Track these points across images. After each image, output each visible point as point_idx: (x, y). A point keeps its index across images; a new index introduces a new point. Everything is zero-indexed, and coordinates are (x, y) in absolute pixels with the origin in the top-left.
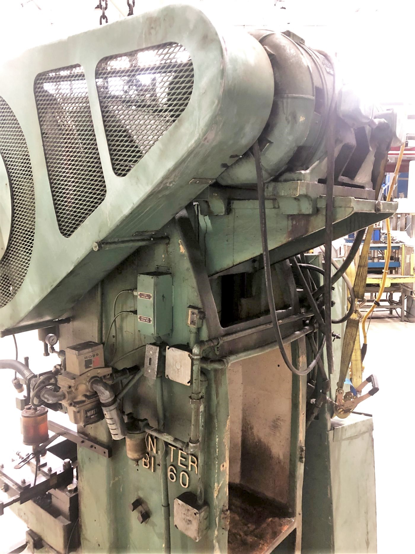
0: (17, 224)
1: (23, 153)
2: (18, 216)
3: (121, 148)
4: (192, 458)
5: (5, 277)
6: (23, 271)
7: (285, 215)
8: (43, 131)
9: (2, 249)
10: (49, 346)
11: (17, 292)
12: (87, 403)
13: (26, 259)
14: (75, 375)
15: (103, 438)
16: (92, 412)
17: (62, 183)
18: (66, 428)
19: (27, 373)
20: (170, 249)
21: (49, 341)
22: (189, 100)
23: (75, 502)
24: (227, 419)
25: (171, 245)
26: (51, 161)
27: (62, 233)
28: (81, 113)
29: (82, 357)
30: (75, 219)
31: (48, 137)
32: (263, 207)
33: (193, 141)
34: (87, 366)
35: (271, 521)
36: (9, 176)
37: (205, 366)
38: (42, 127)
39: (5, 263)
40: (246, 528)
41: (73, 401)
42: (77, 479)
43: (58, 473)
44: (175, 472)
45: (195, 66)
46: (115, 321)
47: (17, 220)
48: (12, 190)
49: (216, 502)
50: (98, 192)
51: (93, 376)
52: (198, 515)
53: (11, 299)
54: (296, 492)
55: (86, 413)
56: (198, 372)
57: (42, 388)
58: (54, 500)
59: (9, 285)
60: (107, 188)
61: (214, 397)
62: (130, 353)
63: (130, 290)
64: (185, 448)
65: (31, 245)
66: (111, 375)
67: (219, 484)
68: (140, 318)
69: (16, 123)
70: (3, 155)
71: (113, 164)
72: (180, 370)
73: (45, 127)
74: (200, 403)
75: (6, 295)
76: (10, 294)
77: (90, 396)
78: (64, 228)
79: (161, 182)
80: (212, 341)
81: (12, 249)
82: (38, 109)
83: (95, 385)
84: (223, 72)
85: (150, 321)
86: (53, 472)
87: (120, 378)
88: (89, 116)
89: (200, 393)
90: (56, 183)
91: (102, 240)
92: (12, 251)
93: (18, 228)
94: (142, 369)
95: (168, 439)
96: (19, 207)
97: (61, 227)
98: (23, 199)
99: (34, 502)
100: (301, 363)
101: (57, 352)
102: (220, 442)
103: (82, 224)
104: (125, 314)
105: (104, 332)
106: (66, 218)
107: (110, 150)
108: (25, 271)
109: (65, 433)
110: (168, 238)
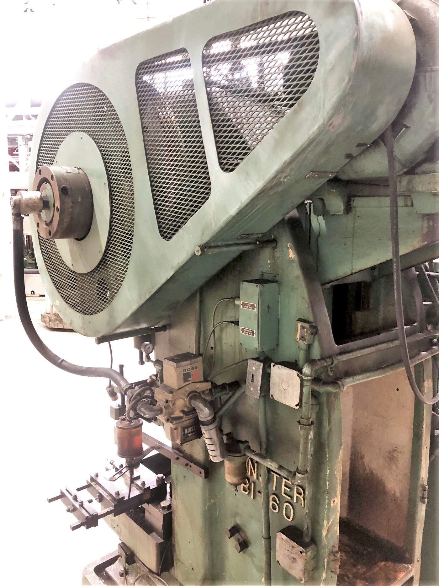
0: (115, 226)
1: (123, 150)
2: (117, 217)
3: (229, 140)
4: (297, 489)
5: (103, 281)
6: (121, 275)
7: (420, 214)
8: (144, 125)
9: (100, 252)
10: (144, 355)
11: (114, 297)
12: (184, 419)
13: (124, 263)
14: (173, 389)
15: (199, 456)
16: (190, 429)
17: (163, 181)
18: (160, 443)
19: (123, 384)
20: (277, 254)
21: (145, 349)
22: (312, 79)
23: (168, 520)
24: (340, 449)
25: (278, 249)
26: (152, 157)
27: (162, 235)
28: (185, 103)
29: (181, 370)
30: (176, 220)
31: (148, 132)
32: (394, 205)
33: (316, 127)
34: (185, 380)
35: (385, 564)
36: (108, 175)
37: (316, 388)
38: (143, 121)
39: (103, 267)
40: (355, 570)
41: (170, 417)
42: (171, 496)
43: (151, 488)
44: (278, 502)
45: (321, 38)
46: (214, 331)
47: (115, 222)
48: (111, 190)
49: (324, 542)
50: (202, 190)
51: (192, 390)
52: (304, 554)
53: (108, 305)
54: (416, 536)
55: (184, 431)
56: (309, 395)
57: (138, 401)
58: (147, 515)
59: (106, 290)
60: (212, 186)
61: (326, 423)
62: (231, 367)
63: (232, 298)
64: (292, 478)
65: (130, 248)
66: (210, 390)
67: (328, 522)
68: (243, 330)
69: (116, 118)
70: (102, 152)
71: (220, 158)
72: (287, 391)
73: (146, 120)
74: (310, 430)
75: (103, 300)
76: (107, 299)
77: (188, 412)
78: (164, 230)
79: (275, 177)
80: (325, 360)
81: (110, 252)
82: (139, 101)
83: (193, 401)
84: (357, 41)
85: (253, 333)
86: (146, 486)
87: (218, 395)
88: (193, 105)
89: (310, 418)
90: (156, 182)
91: (205, 244)
92: (110, 254)
93: (116, 230)
94: (243, 386)
95: (271, 466)
96: (118, 208)
97: (161, 229)
98: (122, 199)
99: (127, 514)
100: (426, 388)
101: (152, 361)
102: (332, 474)
103: (184, 226)
104: (224, 324)
105: (202, 342)
106: (166, 219)
107: (217, 142)
108: (123, 276)
109: (159, 448)
110: (275, 241)
